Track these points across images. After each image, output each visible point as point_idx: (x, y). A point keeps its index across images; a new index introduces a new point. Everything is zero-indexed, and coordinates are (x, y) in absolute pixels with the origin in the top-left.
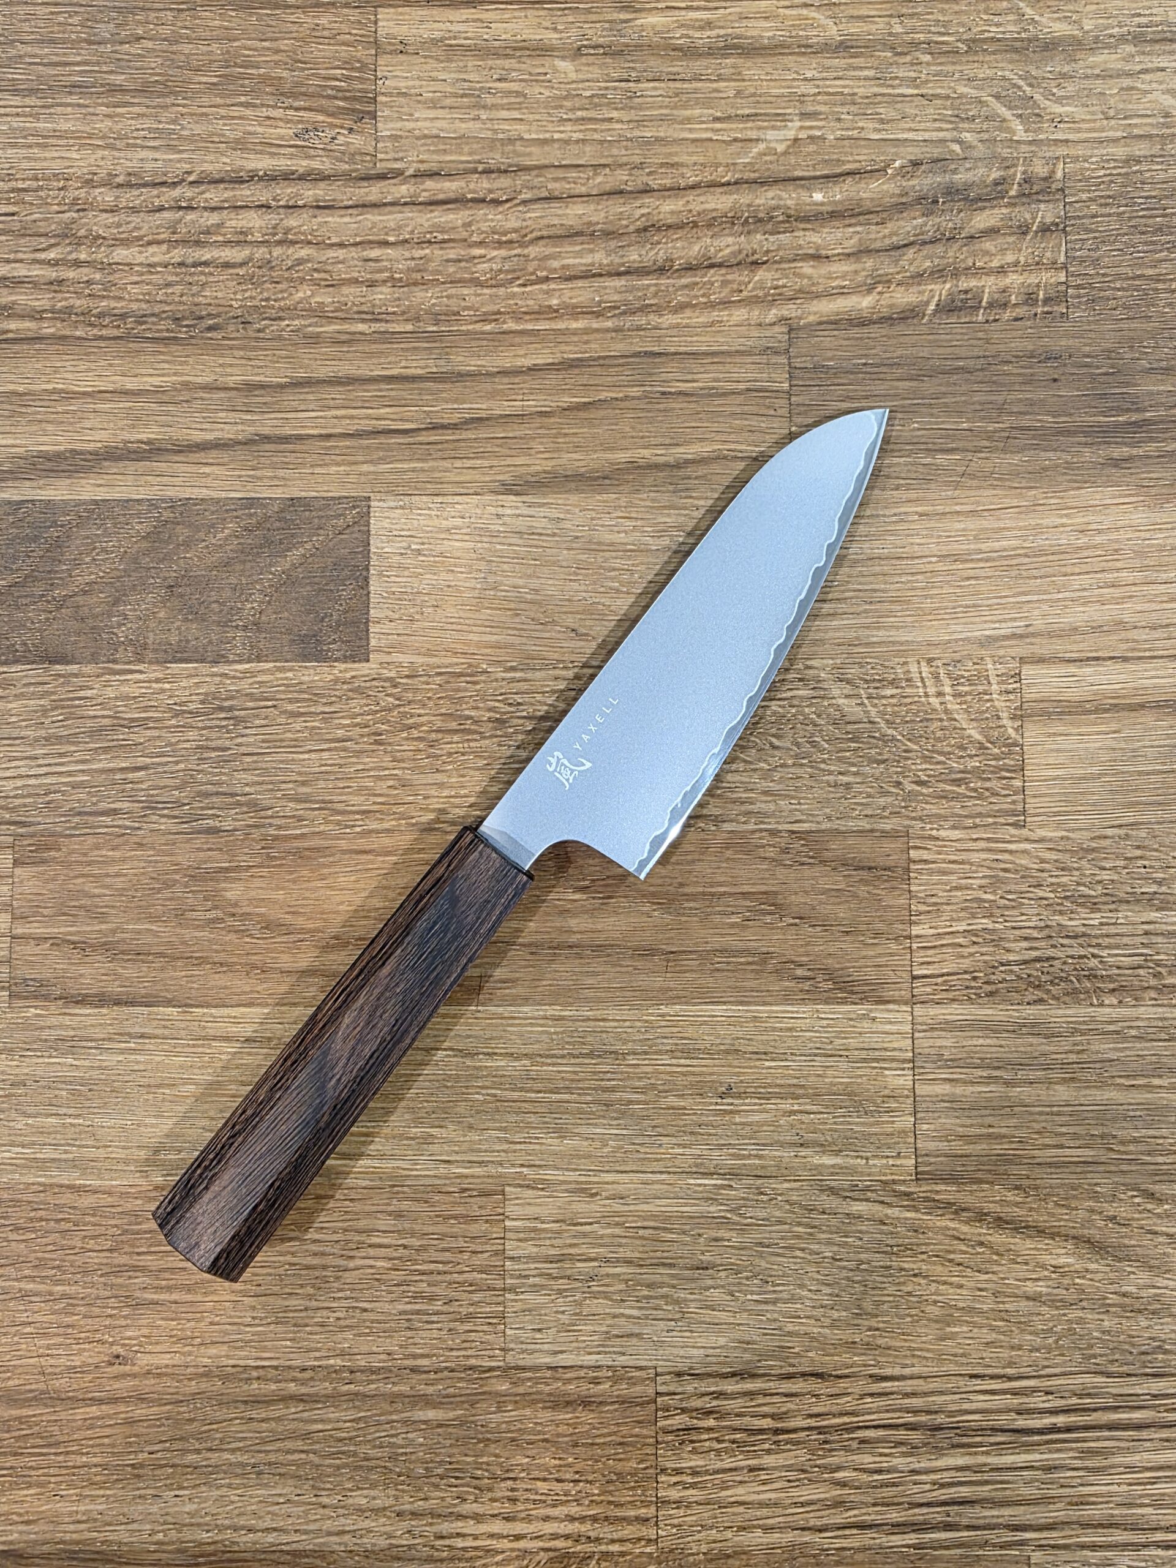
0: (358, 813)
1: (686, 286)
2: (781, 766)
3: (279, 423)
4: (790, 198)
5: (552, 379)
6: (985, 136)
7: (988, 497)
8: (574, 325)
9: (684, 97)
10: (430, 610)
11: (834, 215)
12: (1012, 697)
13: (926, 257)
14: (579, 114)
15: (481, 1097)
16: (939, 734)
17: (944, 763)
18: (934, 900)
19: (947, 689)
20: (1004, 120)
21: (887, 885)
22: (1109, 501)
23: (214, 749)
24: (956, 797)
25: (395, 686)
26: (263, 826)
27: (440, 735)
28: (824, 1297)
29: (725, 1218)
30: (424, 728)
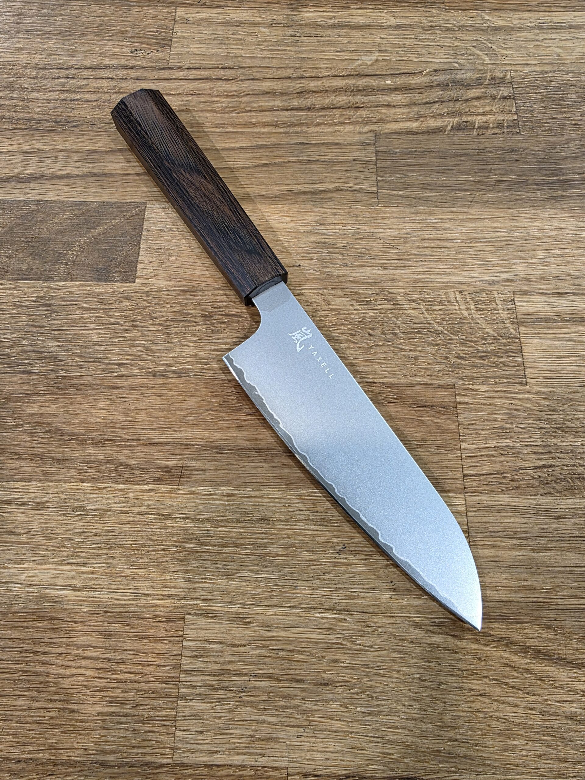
0: (116, 364)
1: (322, 116)
2: (376, 345)
3: (102, 168)
4: (374, 82)
5: (250, 153)
6: (470, 61)
7: (487, 212)
8: (263, 130)
9: (322, 43)
10: (174, 258)
11: (396, 89)
12: (511, 312)
13: (444, 108)
14: (270, 48)
15: (174, 548)
16: (469, 331)
17: (474, 347)
18: (474, 427)
19: (472, 307)
20: (479, 55)
21: (443, 417)
22: (554, 216)
23: (36, 327)
24: (483, 366)
25: (148, 296)
26: (58, 370)
27: (172, 323)
28: (415, 711)
29: (341, 644)
30: (163, 319)
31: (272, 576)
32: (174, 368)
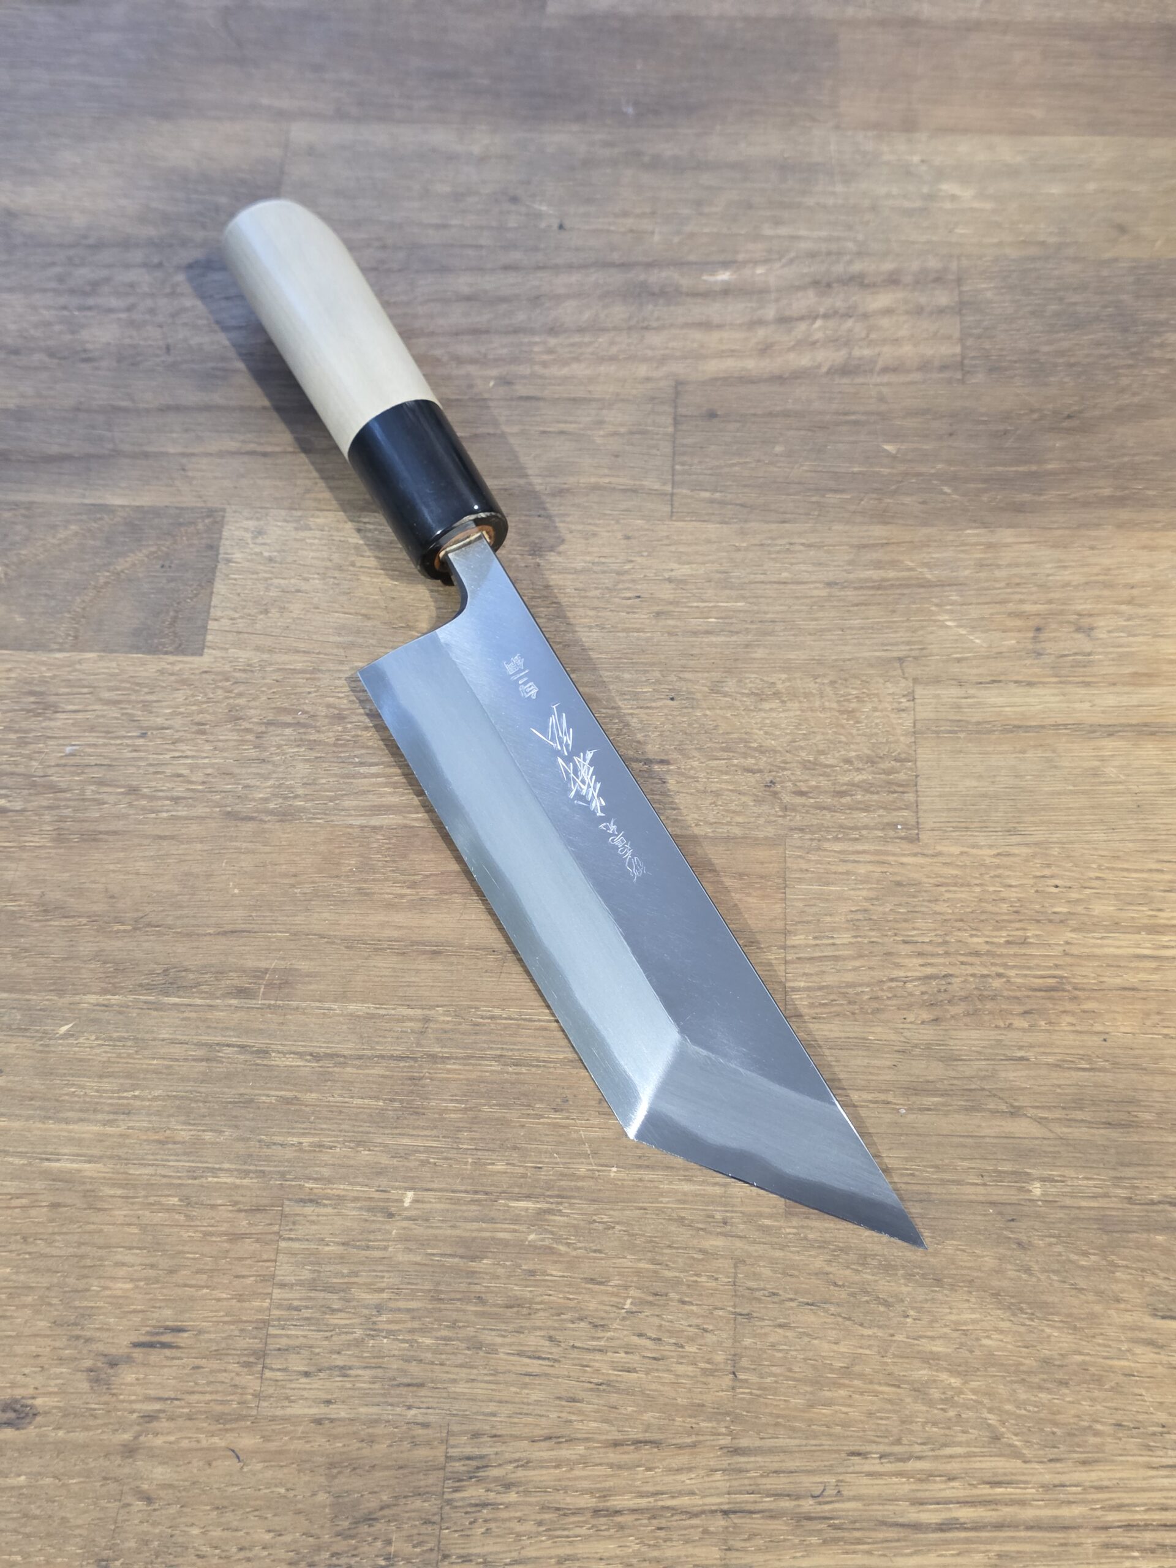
0: (167, 798)
1: (575, 344)
4: (683, 278)
10: (273, 611)
12: (904, 715)
13: (817, 330)
16: (821, 747)
17: (829, 776)
18: (813, 910)
19: (835, 705)
21: (760, 893)
23: (16, 732)
24: (840, 809)
25: (227, 680)
26: (58, 807)
27: (271, 728)
28: (667, 1347)
29: (551, 1248)
30: (255, 720)
31: (435, 1144)
32: (272, 806)
